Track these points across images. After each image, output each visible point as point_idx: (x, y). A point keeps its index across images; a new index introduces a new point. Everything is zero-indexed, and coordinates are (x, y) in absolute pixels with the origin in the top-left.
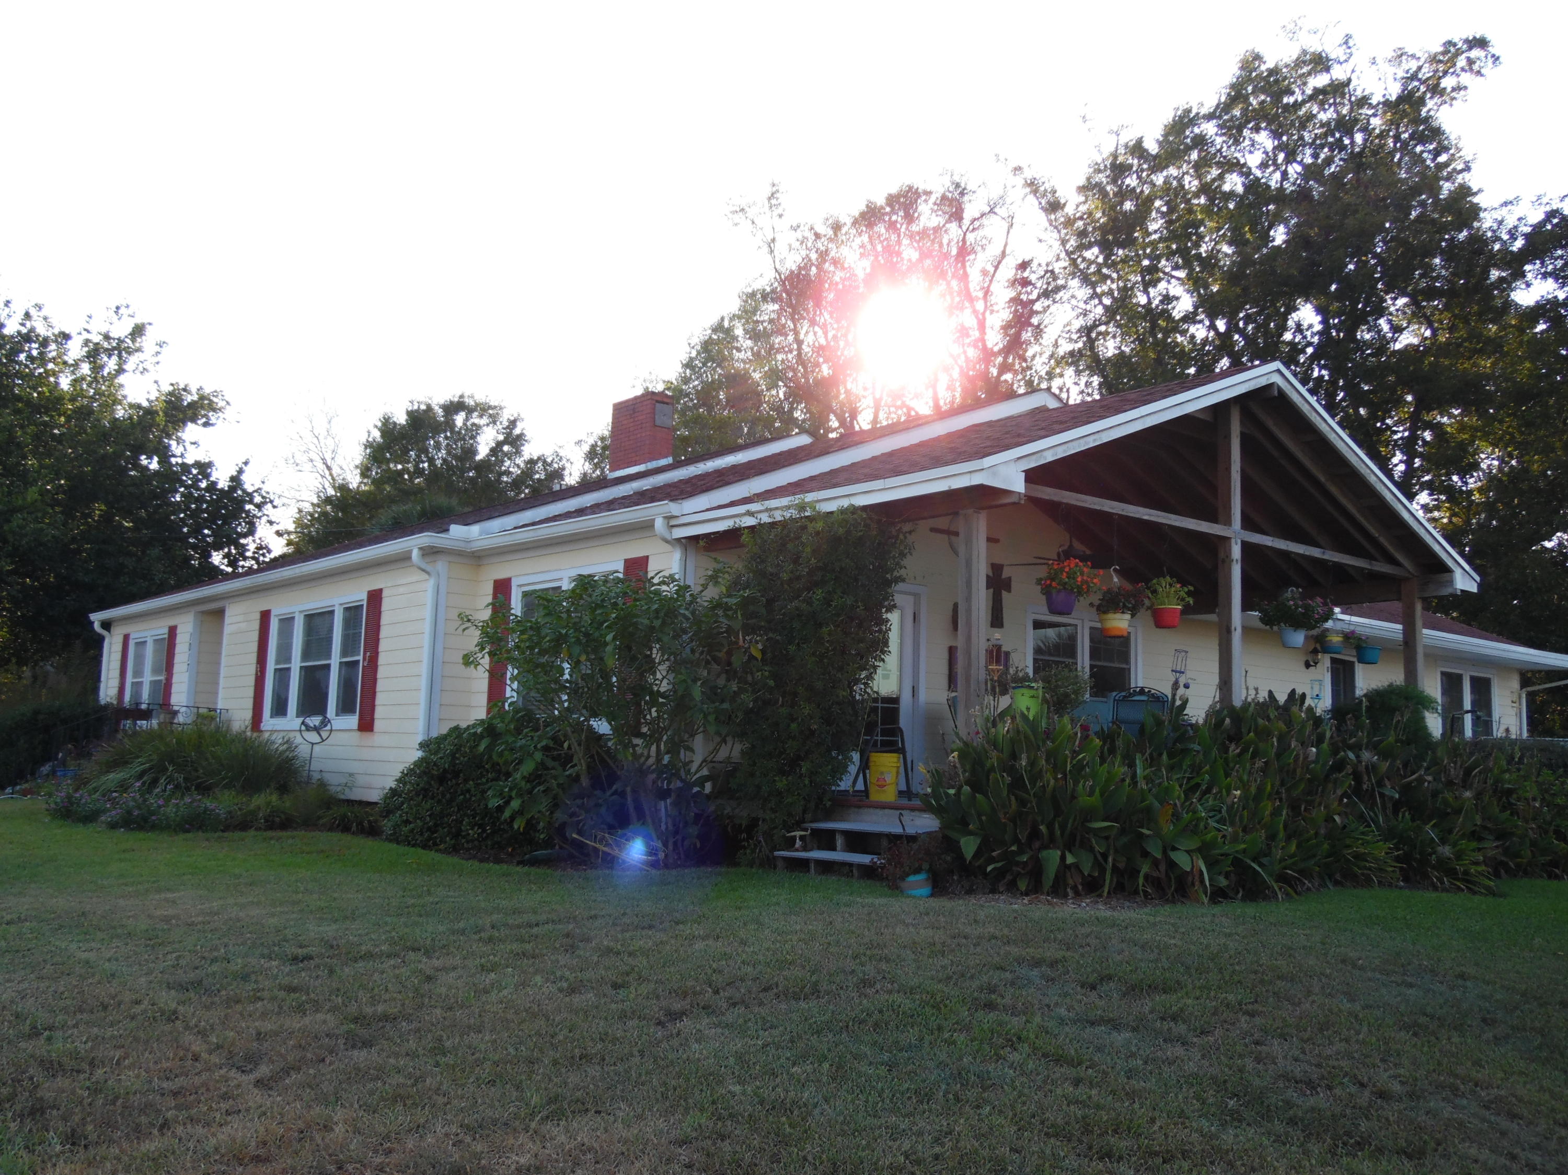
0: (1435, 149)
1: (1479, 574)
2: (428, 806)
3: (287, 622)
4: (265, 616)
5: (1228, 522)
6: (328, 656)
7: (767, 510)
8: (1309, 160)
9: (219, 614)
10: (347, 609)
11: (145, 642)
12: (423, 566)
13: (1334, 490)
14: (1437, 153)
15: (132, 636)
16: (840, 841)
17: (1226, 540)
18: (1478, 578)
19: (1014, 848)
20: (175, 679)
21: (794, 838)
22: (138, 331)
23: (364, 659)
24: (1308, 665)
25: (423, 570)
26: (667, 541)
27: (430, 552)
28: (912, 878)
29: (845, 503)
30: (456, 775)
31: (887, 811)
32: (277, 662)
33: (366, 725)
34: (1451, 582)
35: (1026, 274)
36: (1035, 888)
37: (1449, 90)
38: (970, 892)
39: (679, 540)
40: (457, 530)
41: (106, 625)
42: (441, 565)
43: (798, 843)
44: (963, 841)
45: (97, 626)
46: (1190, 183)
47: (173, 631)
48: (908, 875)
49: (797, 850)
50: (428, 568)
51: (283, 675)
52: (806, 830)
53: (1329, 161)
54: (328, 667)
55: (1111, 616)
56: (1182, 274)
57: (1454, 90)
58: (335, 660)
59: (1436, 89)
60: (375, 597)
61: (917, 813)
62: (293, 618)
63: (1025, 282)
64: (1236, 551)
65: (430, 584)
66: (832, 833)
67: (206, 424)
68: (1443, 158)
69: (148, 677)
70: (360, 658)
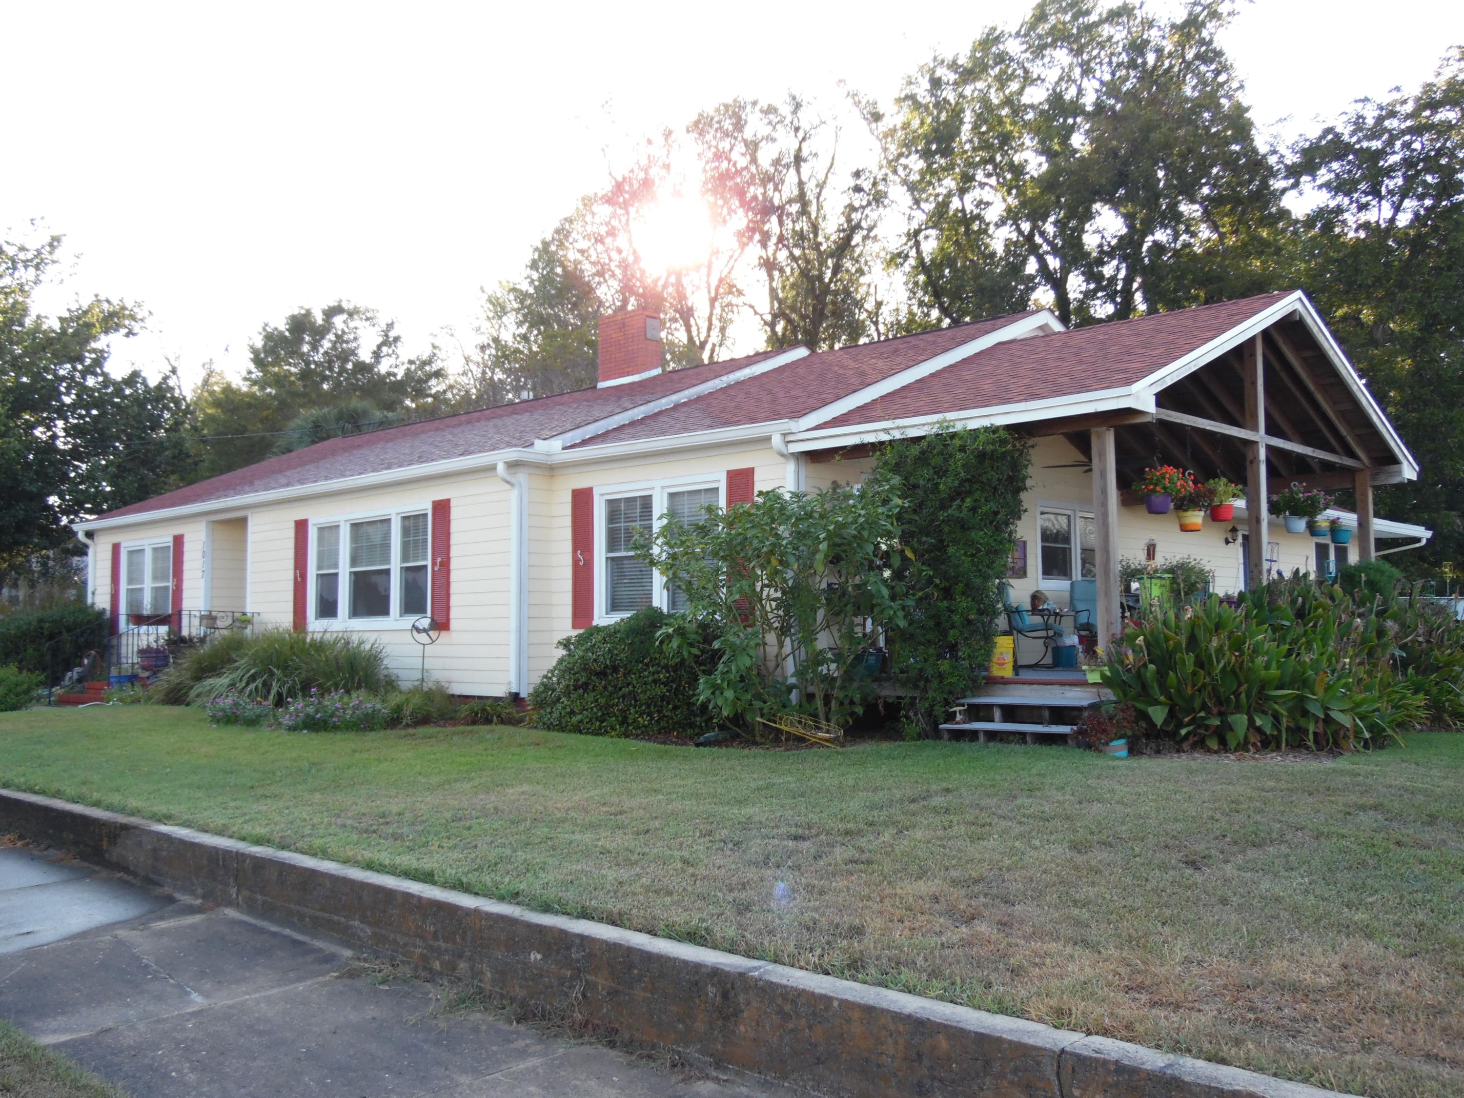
0: (1216, 69)
1: (1418, 465)
2: (591, 699)
3: (329, 531)
4: (301, 527)
5: (1255, 428)
6: (387, 560)
7: (898, 428)
8: (1107, 77)
9: (242, 522)
10: (405, 518)
11: (143, 550)
12: (508, 478)
13: (1319, 398)
14: (1218, 73)
15: (123, 545)
16: (997, 714)
17: (1254, 443)
18: (1417, 468)
19: (1202, 714)
20: (186, 585)
21: (955, 712)
22: (54, 242)
23: (434, 564)
24: (1227, 542)
25: (508, 482)
26: (782, 455)
27: (513, 465)
28: (1115, 743)
29: (986, 422)
30: (615, 669)
31: (1035, 686)
32: (319, 568)
33: (441, 624)
34: (1400, 472)
35: (859, 182)
36: (1224, 746)
37: (1225, 15)
38: (1158, 752)
39: (793, 454)
40: (540, 445)
41: (90, 534)
42: (522, 477)
43: (959, 717)
44: (1151, 710)
45: (81, 536)
46: (995, 98)
47: (178, 541)
48: (1112, 740)
49: (957, 723)
50: (513, 480)
51: (328, 582)
52: (963, 705)
53: (1126, 79)
54: (387, 572)
55: (1190, 513)
56: (993, 181)
57: (1229, 14)
58: (395, 565)
59: (1214, 15)
60: (442, 509)
61: (1067, 688)
62: (338, 526)
63: (858, 189)
64: (1262, 454)
65: (514, 494)
66: (990, 707)
67: (130, 333)
68: (1222, 78)
69: (148, 585)
70: (429, 563)
